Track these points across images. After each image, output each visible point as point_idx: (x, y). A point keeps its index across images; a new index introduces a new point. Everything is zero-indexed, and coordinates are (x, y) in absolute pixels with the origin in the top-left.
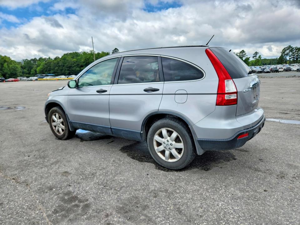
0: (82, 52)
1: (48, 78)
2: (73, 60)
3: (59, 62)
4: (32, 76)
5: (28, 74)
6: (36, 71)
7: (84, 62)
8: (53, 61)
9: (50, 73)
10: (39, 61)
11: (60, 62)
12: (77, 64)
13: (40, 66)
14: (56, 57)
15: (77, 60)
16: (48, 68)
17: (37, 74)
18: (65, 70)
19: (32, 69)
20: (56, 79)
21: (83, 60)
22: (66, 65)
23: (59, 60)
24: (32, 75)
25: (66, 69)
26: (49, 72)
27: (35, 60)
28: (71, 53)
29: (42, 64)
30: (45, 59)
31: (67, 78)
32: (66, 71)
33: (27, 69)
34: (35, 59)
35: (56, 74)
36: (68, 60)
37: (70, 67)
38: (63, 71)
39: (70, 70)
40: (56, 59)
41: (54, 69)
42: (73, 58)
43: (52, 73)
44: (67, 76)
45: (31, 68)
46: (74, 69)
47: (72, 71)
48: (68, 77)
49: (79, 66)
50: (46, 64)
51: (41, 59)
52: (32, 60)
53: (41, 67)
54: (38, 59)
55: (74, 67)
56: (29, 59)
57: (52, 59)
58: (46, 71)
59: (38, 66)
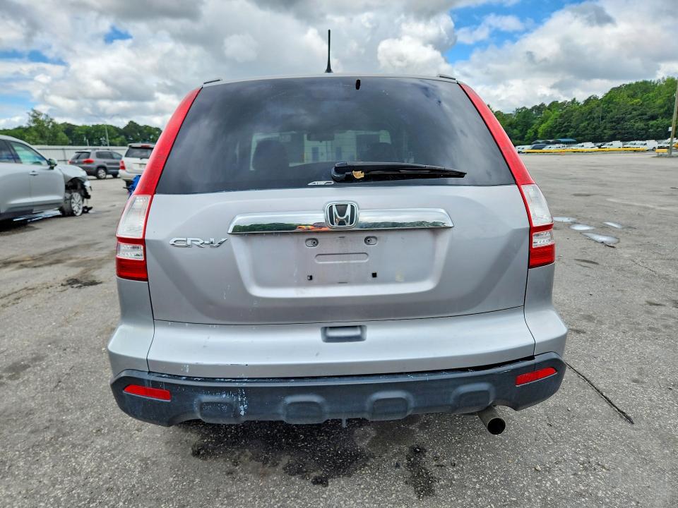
0: (663, 78)
1: (554, 148)
2: (631, 103)
3: (595, 108)
4: (526, 143)
5: (520, 139)
6: (536, 132)
7: (661, 107)
8: (581, 107)
9: (565, 137)
10: (549, 109)
11: (597, 109)
12: (639, 112)
13: (547, 120)
14: (590, 97)
15: (644, 101)
16: (566, 124)
17: (538, 138)
18: (605, 128)
19: (529, 128)
20: (571, 150)
21: (659, 102)
22: (609, 115)
23: (593, 105)
24: (527, 140)
25: (609, 125)
26: (563, 135)
27: (539, 109)
28: (630, 85)
29: (553, 116)
30: (563, 104)
31: (597, 148)
32: (605, 131)
33: (520, 128)
34: (543, 105)
35: (580, 138)
36: (617, 104)
37: (619, 121)
38: (598, 131)
39: (616, 129)
40: (587, 102)
41: (576, 127)
42: (633, 96)
43: (571, 137)
44: (600, 144)
45: (528, 125)
46: (627, 125)
47: (623, 131)
48: (600, 147)
49: (645, 117)
50: (561, 116)
51: (554, 105)
52: (535, 108)
53: (549, 122)
54: (547, 105)
55: (629, 119)
56: (529, 107)
57: (578, 103)
58: (559, 132)
59: (542, 122)
